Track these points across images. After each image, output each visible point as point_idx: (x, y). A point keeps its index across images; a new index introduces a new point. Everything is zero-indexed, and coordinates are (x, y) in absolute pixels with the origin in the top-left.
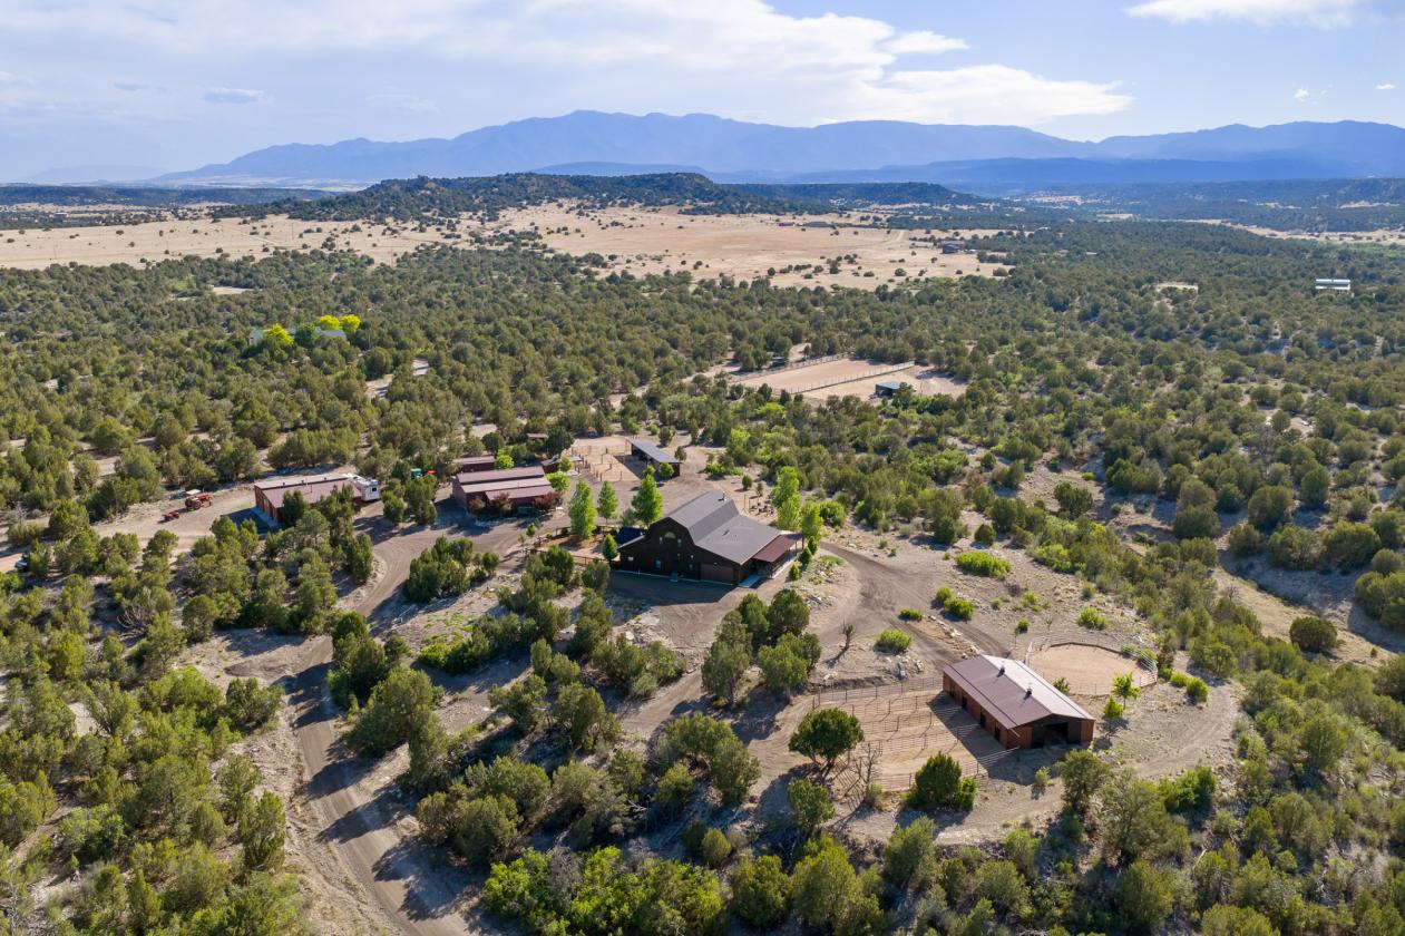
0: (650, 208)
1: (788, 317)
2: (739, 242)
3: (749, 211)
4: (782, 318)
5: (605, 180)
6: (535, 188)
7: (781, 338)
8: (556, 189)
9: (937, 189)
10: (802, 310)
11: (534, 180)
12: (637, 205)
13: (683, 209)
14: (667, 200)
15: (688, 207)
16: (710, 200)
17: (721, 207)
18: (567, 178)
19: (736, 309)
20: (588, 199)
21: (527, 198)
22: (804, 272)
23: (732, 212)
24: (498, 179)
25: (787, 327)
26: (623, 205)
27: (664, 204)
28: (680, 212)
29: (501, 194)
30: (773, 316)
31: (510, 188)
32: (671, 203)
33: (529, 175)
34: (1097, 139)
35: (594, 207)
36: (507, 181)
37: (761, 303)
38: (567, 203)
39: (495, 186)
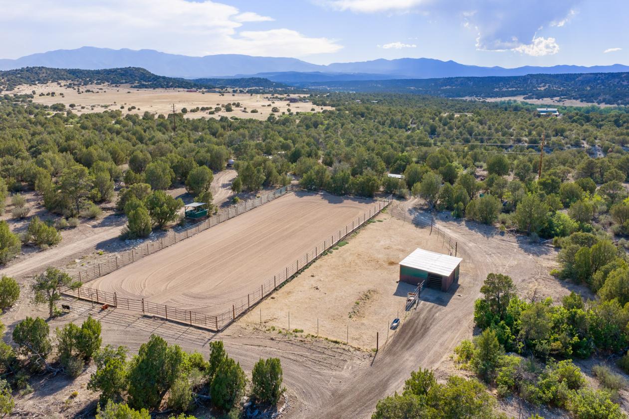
0: (114, 85)
1: (202, 139)
2: (164, 99)
3: (171, 86)
4: (196, 142)
5: (88, 72)
6: (44, 75)
7: (196, 169)
8: (58, 76)
9: (266, 80)
10: (214, 134)
11: (44, 70)
12: (106, 83)
13: (133, 85)
14: (124, 81)
15: (136, 84)
16: (149, 81)
17: (155, 84)
18: (65, 70)
19: (147, 135)
20: (78, 81)
21: (38, 80)
22: (208, 111)
23: (162, 87)
24: (22, 70)
25: (203, 151)
26: (97, 84)
27: (122, 83)
28: (132, 87)
29: (22, 78)
30: (186, 140)
31: (28, 74)
32: (126, 83)
33: (41, 68)
34: (327, 64)
35: (80, 84)
36: (27, 71)
37: (174, 129)
38: (63, 83)
39: (19, 74)
